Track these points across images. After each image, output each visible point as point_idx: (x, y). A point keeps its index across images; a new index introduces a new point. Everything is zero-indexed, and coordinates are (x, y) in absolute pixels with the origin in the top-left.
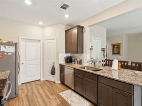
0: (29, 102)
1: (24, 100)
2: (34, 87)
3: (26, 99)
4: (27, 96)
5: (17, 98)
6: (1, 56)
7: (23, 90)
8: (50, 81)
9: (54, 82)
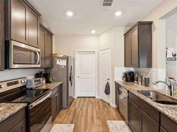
0: (73, 117)
1: (71, 113)
2: (86, 103)
3: (73, 113)
4: (75, 110)
5: (68, 109)
6: (57, 69)
7: (76, 103)
8: (105, 102)
9: (109, 104)
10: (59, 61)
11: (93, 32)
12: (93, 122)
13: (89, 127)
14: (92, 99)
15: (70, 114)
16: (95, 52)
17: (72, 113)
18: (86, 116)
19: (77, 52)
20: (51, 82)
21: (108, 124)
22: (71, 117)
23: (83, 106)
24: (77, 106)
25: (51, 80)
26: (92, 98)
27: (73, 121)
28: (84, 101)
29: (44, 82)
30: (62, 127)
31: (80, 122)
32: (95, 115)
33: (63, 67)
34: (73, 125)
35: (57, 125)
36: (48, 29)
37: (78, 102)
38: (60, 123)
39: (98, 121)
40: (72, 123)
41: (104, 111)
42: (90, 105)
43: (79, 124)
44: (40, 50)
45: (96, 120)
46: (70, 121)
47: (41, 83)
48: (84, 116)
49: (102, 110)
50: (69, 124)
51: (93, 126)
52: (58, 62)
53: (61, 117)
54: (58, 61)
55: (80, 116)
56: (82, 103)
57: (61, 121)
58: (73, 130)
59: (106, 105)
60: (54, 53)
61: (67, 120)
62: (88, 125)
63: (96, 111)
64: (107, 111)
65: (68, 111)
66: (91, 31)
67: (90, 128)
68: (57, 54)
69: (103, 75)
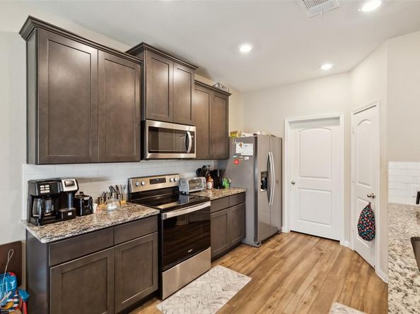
0: (259, 266)
5: (256, 249)
6: (236, 162)
7: (279, 241)
8: (364, 260)
9: (372, 269)
10: (241, 145)
11: (326, 67)
12: (295, 290)
13: (279, 295)
14: (326, 244)
15: (254, 258)
16: (338, 118)
17: (259, 259)
18: (287, 274)
19: (291, 123)
20: (224, 187)
21: (331, 310)
22: (253, 264)
23: (291, 253)
24: (278, 249)
25: (225, 183)
26: (330, 242)
27: (253, 272)
28: (301, 244)
29: (210, 185)
30: (227, 274)
31: (266, 280)
32: (310, 279)
33: (248, 158)
34: (248, 279)
35: (221, 267)
36: (217, 86)
37: (286, 240)
38: (229, 267)
39: (309, 292)
40: (248, 275)
41: (343, 280)
42: (313, 256)
43: (261, 282)
44: (195, 128)
45: (304, 290)
46: (246, 270)
47: (201, 187)
48: (280, 273)
49: (338, 275)
50: (241, 275)
51: (287, 298)
52: (239, 150)
53: (234, 259)
54: (238, 145)
55: (273, 268)
56: (294, 245)
57: (232, 265)
58: (243, 286)
59: (360, 267)
60: (230, 130)
61: (243, 267)
62: (278, 292)
63: (320, 273)
64: (352, 283)
65: (255, 252)
66: (320, 66)
67: (279, 298)
68: (236, 132)
69: (360, 183)
